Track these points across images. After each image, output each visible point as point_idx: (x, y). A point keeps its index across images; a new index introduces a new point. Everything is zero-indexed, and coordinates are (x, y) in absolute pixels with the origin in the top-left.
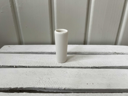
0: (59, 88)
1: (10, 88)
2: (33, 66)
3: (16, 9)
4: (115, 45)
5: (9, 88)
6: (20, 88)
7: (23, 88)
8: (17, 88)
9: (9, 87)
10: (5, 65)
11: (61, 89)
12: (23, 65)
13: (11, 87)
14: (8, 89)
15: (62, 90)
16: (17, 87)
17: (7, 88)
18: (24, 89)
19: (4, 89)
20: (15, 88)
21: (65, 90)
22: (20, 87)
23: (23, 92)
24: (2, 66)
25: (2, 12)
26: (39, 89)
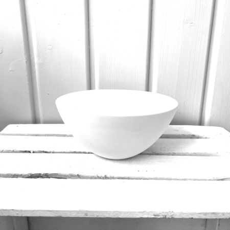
0: (99, 175)
6: (44, 174)
7: (48, 174)
9: (30, 173)
15: (103, 178)
16: (40, 173)
17: (25, 175)
18: (50, 176)
19: (21, 175)
24: (13, 151)
26: (71, 176)
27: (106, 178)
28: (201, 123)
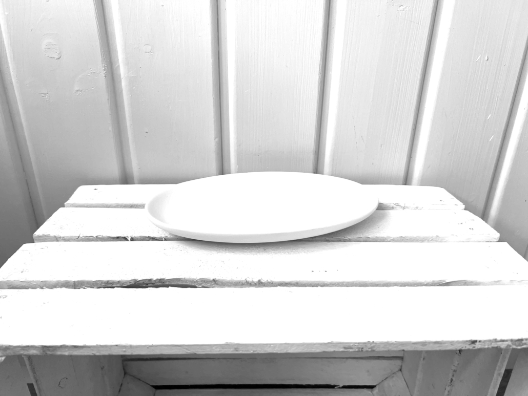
0: (248, 280)
1: (135, 280)
3: (121, 81)
4: (405, 184)
5: (131, 280)
6: (157, 279)
7: (163, 279)
8: (150, 280)
9: (133, 278)
10: (104, 235)
11: (253, 282)
12: (152, 235)
13: (136, 278)
14: (128, 284)
15: (256, 284)
16: (151, 278)
17: (126, 282)
18: (167, 283)
19: (119, 282)
20: (146, 279)
21: (262, 283)
22: (159, 278)
23: (168, 287)
24: (97, 237)
25: (78, 91)
26: (202, 281)
27: (260, 284)
28: (406, 181)
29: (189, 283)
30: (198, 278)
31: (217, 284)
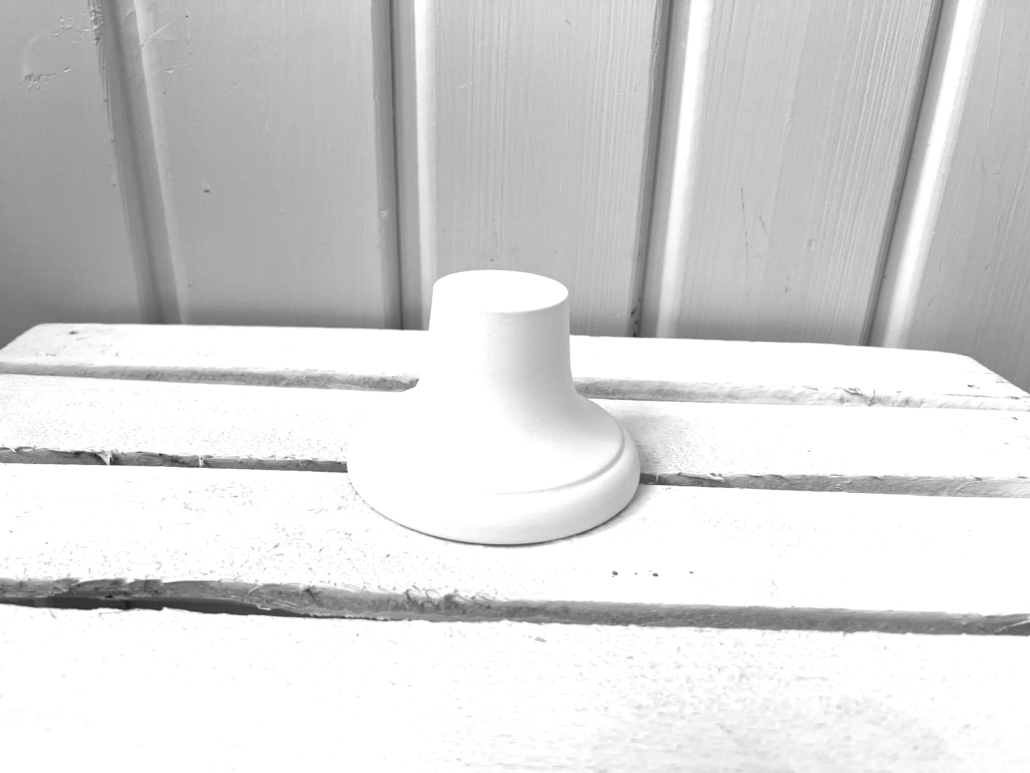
0: (414, 593)
1: (68, 582)
2: (243, 456)
4: (868, 344)
5: (58, 582)
6: (137, 582)
7: (156, 582)
8: (117, 583)
9: (64, 576)
10: (40, 446)
11: (429, 600)
12: (170, 452)
13: (73, 576)
14: (50, 593)
15: (438, 607)
16: (118, 576)
17: (44, 586)
18: (168, 594)
19: (21, 585)
20: (105, 581)
21: (457, 605)
22: (142, 577)
23: (159, 608)
24: (19, 450)
25: (29, 77)
26: (272, 593)
27: (451, 609)
29: (233, 598)
30: (260, 583)
31: (320, 604)
